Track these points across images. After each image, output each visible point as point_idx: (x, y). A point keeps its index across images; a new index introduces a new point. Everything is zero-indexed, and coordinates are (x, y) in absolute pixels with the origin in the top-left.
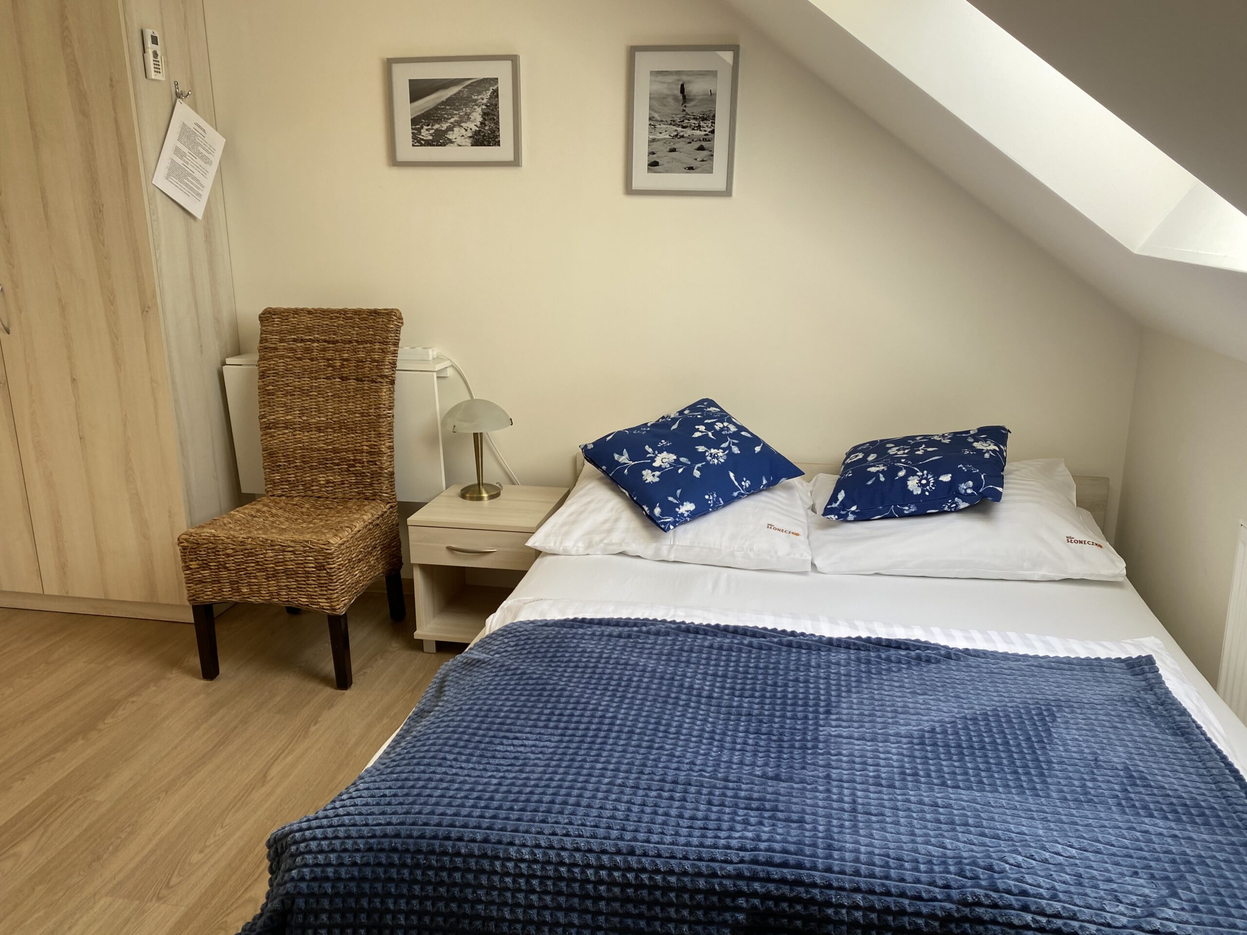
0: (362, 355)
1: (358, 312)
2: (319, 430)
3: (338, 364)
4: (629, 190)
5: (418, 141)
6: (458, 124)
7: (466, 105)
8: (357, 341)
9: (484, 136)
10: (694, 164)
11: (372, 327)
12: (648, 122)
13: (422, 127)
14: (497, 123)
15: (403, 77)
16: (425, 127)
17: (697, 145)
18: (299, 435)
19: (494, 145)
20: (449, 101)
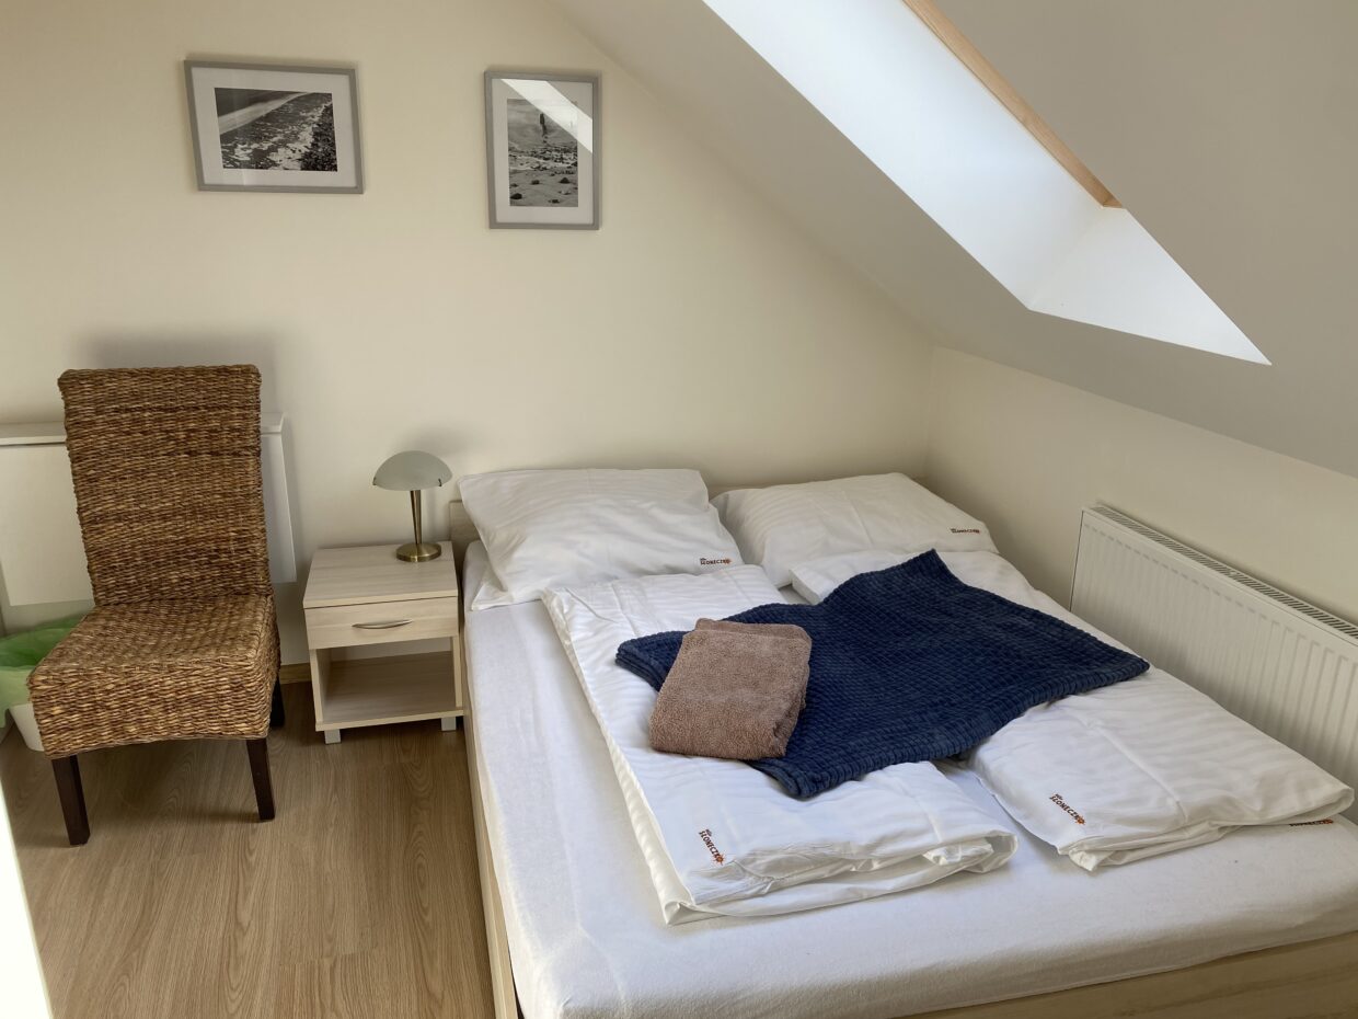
0: (215, 424)
1: (200, 371)
2: (165, 519)
3: (182, 435)
4: (494, 224)
5: (230, 161)
6: (284, 144)
7: (292, 123)
8: (206, 407)
9: (317, 159)
10: (558, 197)
11: (226, 389)
12: (507, 153)
13: (236, 146)
14: (333, 145)
15: (208, 83)
16: (240, 146)
17: (560, 177)
18: (137, 527)
19: (330, 169)
20: (269, 117)
